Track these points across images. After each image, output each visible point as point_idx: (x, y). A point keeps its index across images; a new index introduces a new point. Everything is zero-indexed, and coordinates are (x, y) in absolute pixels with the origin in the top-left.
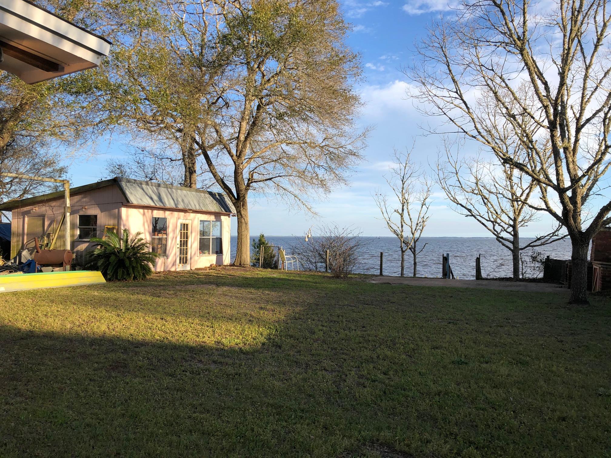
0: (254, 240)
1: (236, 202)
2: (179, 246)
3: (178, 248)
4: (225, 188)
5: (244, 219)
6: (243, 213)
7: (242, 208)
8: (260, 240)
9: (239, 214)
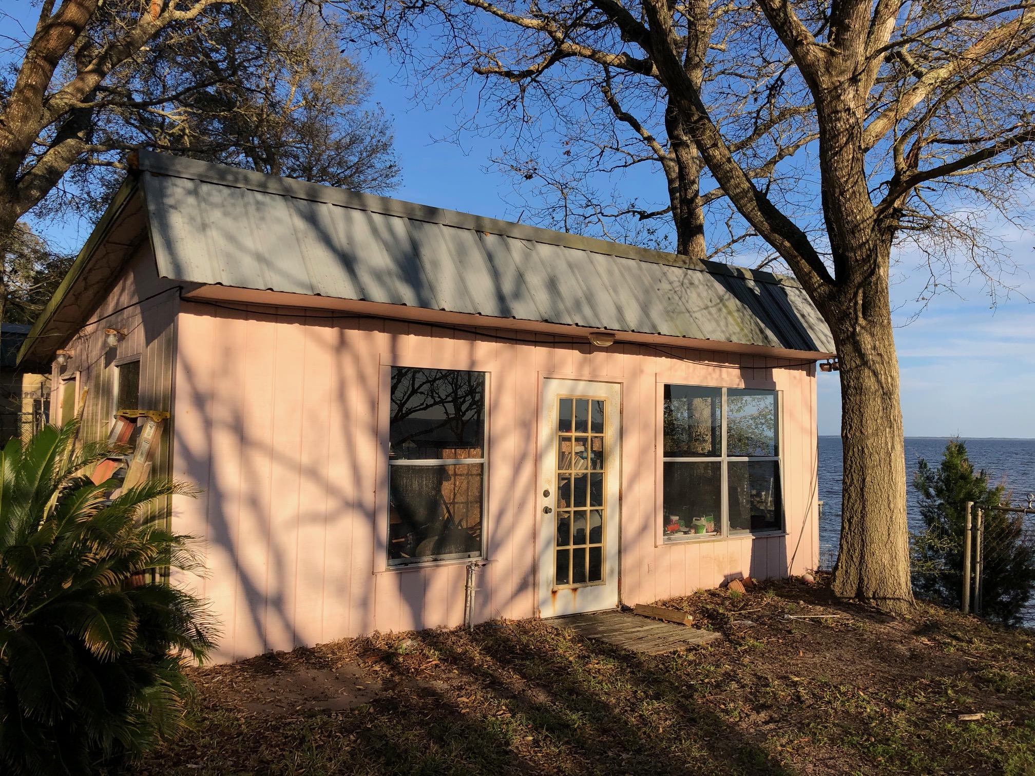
0: (922, 465)
1: (832, 297)
2: (551, 501)
3: (547, 510)
4: (774, 230)
5: (875, 374)
6: (867, 342)
7: (862, 321)
8: (947, 466)
9: (848, 348)
